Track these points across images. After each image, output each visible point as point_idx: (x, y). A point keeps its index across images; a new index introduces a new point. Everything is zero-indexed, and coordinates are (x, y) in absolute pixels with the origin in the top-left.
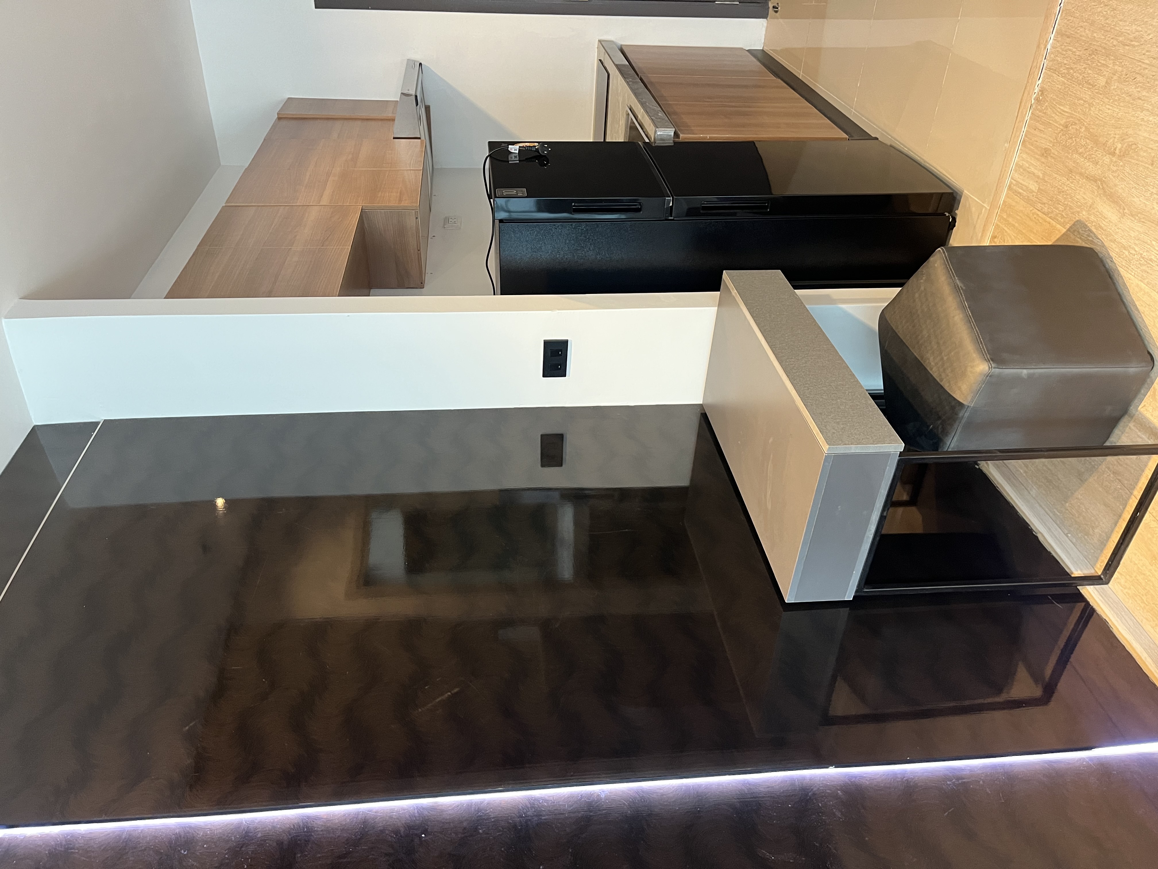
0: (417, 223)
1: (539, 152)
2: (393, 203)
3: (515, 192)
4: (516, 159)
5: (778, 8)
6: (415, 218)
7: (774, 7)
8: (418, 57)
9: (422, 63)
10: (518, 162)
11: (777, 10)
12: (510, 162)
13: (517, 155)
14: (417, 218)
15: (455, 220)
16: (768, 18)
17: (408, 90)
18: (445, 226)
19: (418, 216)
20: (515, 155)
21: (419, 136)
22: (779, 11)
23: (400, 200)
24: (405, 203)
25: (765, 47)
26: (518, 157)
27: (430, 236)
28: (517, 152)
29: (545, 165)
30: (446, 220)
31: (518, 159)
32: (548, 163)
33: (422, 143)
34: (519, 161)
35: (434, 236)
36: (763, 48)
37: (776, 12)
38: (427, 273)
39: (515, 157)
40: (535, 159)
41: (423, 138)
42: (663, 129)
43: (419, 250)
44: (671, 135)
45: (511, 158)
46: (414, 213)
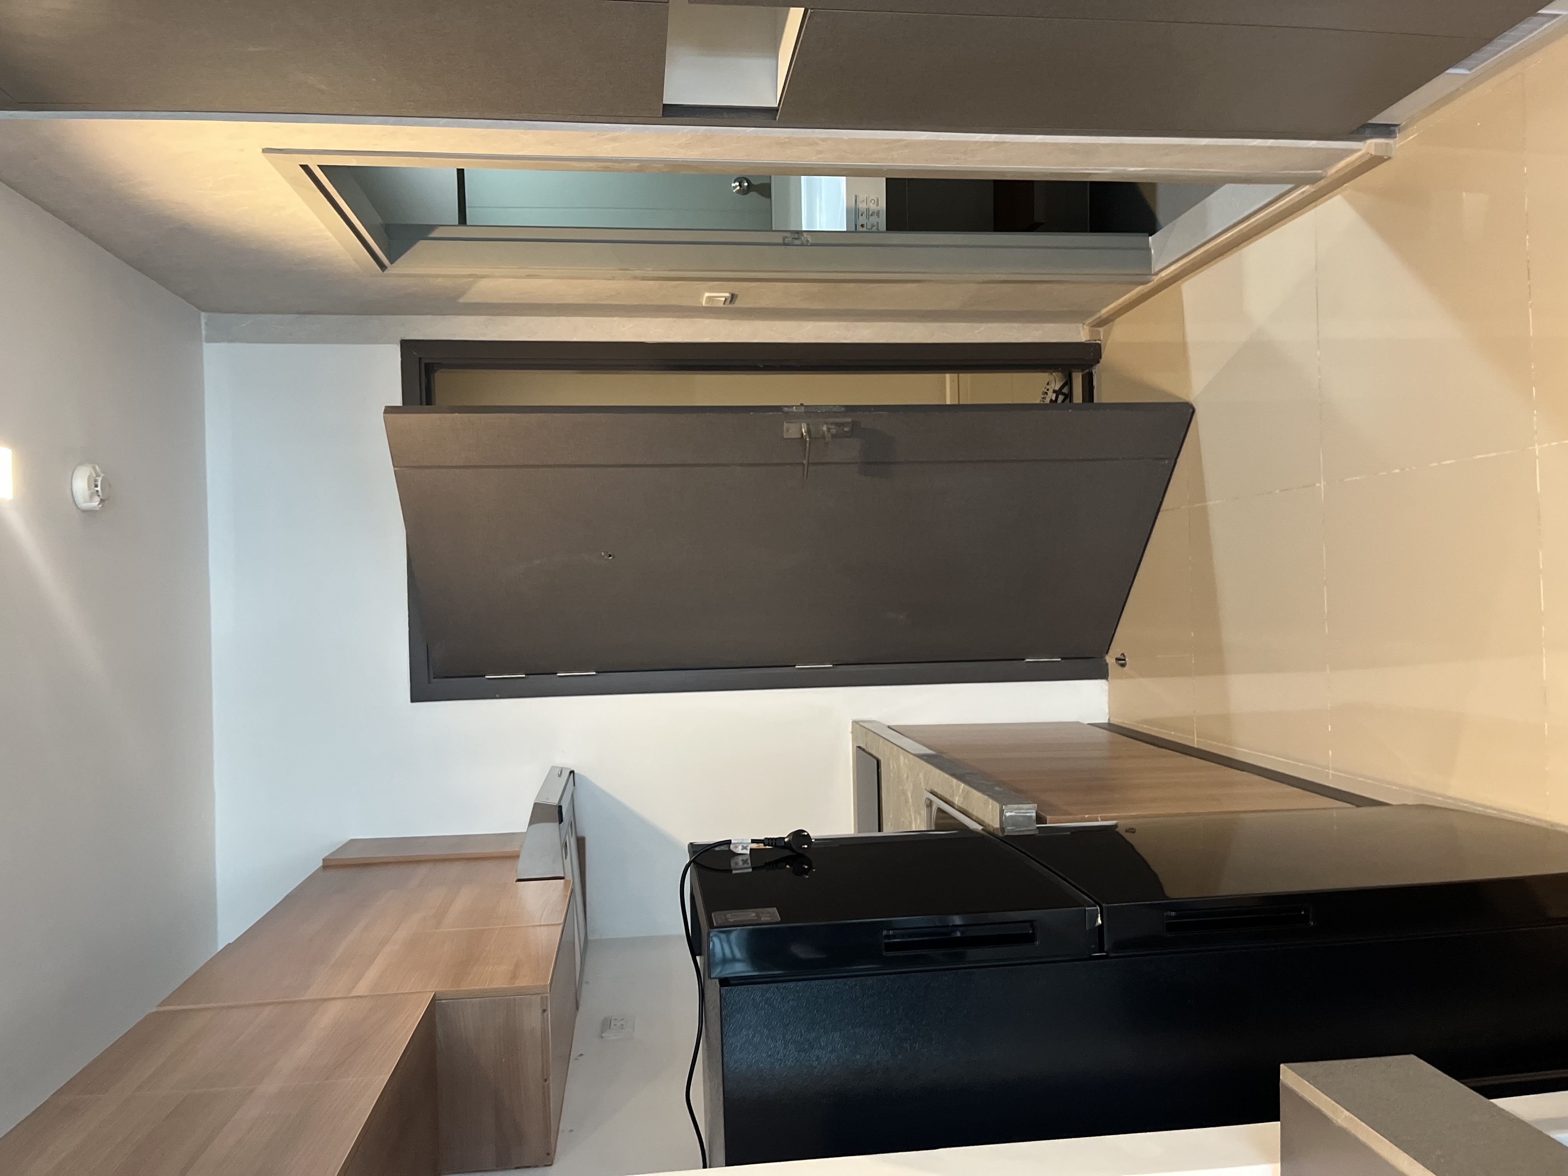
0: (544, 1021)
1: (791, 849)
2: (499, 983)
3: (754, 915)
4: (746, 866)
5: (1125, 660)
6: (540, 1011)
7: (1117, 659)
8: (569, 762)
9: (575, 772)
10: (750, 870)
11: (1123, 662)
12: (734, 872)
13: (748, 857)
14: (544, 1011)
15: (622, 1022)
16: (1109, 679)
17: (548, 799)
18: (603, 1035)
19: (547, 1006)
20: (744, 858)
21: (562, 875)
22: (1127, 664)
23: (514, 977)
24: (523, 982)
25: (1111, 719)
26: (749, 861)
27: (574, 1054)
28: (748, 852)
29: (806, 872)
30: (607, 1024)
31: (750, 865)
32: (810, 868)
33: (566, 885)
34: (753, 868)
35: (581, 1055)
36: (1109, 720)
37: (1123, 665)
38: (563, 1131)
39: (745, 862)
40: (784, 864)
41: (569, 877)
42: (1016, 806)
43: (546, 1080)
44: (1031, 817)
45: (737, 864)
46: (539, 1000)
